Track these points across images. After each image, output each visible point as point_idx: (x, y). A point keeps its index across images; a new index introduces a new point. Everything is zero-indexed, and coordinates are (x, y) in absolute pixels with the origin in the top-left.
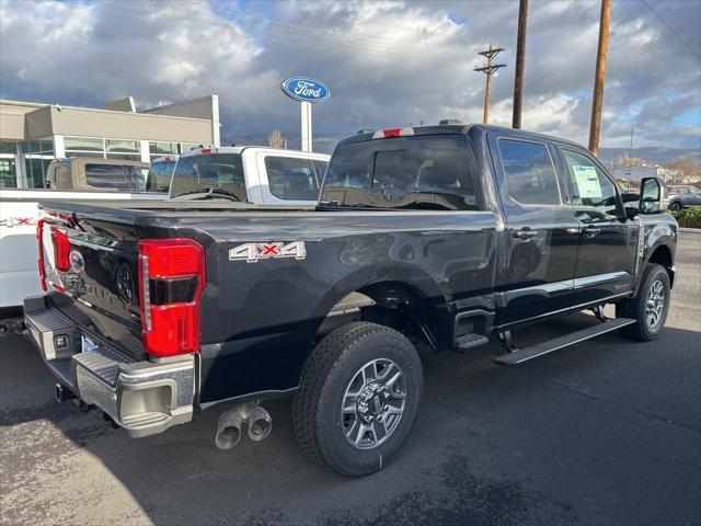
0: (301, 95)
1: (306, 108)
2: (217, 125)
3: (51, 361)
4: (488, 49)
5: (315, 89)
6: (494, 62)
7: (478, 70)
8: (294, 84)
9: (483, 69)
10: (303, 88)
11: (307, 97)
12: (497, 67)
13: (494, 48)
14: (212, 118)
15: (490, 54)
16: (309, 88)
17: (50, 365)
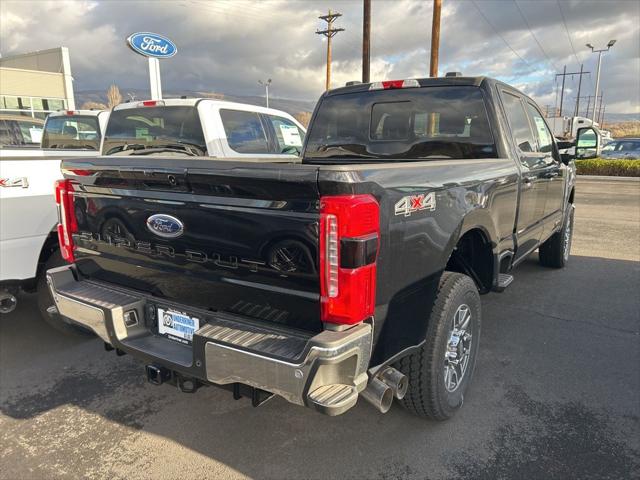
0: (148, 51)
1: (154, 65)
2: (69, 80)
3: (125, 340)
4: (327, 14)
5: (162, 45)
6: (334, 25)
7: (319, 33)
8: (140, 39)
9: (324, 33)
10: (149, 44)
11: (154, 53)
12: (336, 31)
13: (332, 13)
14: (62, 72)
15: (329, 18)
16: (156, 43)
17: (126, 344)
